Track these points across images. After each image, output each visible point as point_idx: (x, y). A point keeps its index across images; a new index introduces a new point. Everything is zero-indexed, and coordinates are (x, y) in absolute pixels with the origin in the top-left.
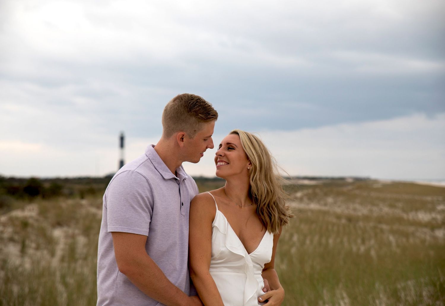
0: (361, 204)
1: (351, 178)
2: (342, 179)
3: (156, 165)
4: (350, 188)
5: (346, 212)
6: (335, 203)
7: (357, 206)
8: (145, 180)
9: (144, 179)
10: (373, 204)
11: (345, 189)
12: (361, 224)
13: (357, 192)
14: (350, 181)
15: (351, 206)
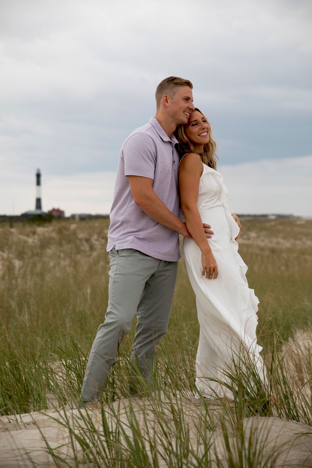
0: (284, 238)
1: (274, 215)
2: (264, 216)
3: (158, 131)
4: (273, 223)
5: (270, 245)
6: (258, 237)
7: (280, 240)
8: (152, 141)
9: (151, 139)
10: (296, 239)
11: (268, 225)
12: (285, 255)
13: (280, 227)
14: (273, 217)
15: (275, 240)
